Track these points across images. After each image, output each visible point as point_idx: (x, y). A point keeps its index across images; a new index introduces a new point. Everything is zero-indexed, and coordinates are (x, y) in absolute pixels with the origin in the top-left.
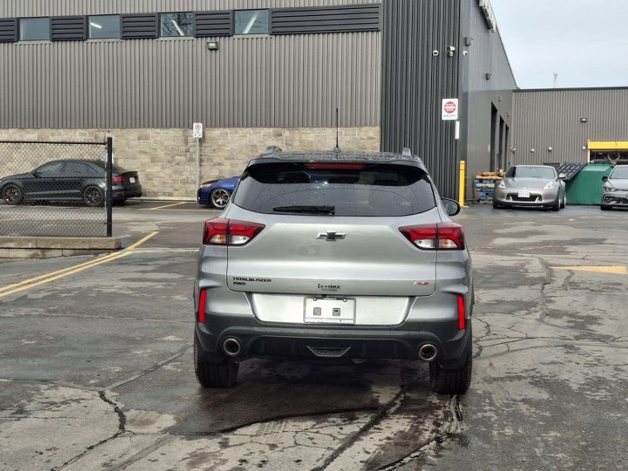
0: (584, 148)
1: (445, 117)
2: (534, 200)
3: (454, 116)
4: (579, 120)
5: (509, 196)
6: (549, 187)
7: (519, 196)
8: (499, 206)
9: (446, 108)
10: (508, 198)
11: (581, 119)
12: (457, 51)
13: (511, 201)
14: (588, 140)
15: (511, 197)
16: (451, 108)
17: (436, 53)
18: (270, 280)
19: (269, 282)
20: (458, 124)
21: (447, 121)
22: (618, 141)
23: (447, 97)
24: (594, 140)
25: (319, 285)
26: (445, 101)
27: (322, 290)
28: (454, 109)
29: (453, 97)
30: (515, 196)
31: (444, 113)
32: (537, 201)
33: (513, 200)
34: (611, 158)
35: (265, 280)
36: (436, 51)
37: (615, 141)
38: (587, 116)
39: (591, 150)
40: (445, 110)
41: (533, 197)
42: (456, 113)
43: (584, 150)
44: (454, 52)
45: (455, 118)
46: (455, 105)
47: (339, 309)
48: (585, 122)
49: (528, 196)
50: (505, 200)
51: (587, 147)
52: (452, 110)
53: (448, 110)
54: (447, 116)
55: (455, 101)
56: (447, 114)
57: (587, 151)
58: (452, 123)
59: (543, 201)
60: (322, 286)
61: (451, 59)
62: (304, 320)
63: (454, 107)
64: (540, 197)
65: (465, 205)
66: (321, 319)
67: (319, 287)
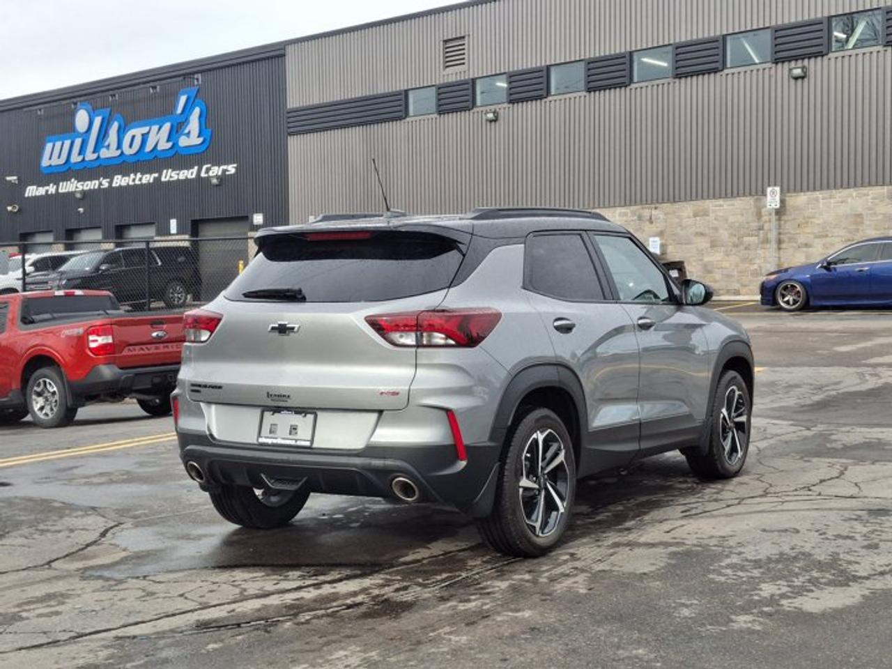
18: (221, 387)
19: (221, 390)
25: (268, 393)
27: (272, 400)
35: (216, 387)
47: (297, 426)
60: (271, 395)
62: (258, 440)
66: (276, 438)
67: (268, 396)
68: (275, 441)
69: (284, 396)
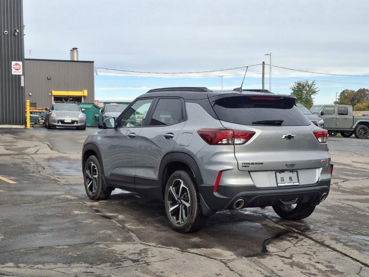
0: (50, 94)
1: (14, 72)
2: (74, 124)
3: (20, 72)
4: (46, 78)
5: (59, 121)
6: (81, 116)
7: (65, 121)
8: (52, 127)
9: (14, 67)
10: (58, 123)
11: (48, 78)
12: (20, 33)
13: (60, 124)
14: (52, 90)
15: (60, 122)
16: (18, 67)
17: (6, 33)
18: (262, 164)
19: (262, 165)
20: (22, 77)
21: (15, 75)
22: (69, 91)
23: (15, 60)
24: (56, 90)
25: (286, 164)
26: (13, 63)
27: (288, 167)
28: (20, 68)
29: (19, 61)
30: (63, 122)
31: (13, 70)
32: (75, 124)
33: (62, 123)
34: (64, 100)
35: (260, 164)
36: (6, 31)
37: (67, 91)
38: (51, 77)
39: (54, 96)
40: (14, 68)
41: (73, 122)
42: (21, 70)
43: (50, 95)
44: (18, 33)
45: (21, 73)
46: (20, 66)
47: (291, 177)
48: (50, 79)
49: (70, 122)
50: (56, 124)
51: (52, 93)
52: (19, 69)
53: (15, 68)
54: (16, 72)
55: (20, 63)
56: (15, 71)
57: (52, 97)
58: (19, 76)
59: (79, 124)
60: (287, 165)
61: (16, 37)
62: (277, 185)
63: (20, 67)
64: (77, 122)
65: (31, 127)
66: (285, 183)
67: (286, 166)
68: (285, 184)
69: (293, 165)
